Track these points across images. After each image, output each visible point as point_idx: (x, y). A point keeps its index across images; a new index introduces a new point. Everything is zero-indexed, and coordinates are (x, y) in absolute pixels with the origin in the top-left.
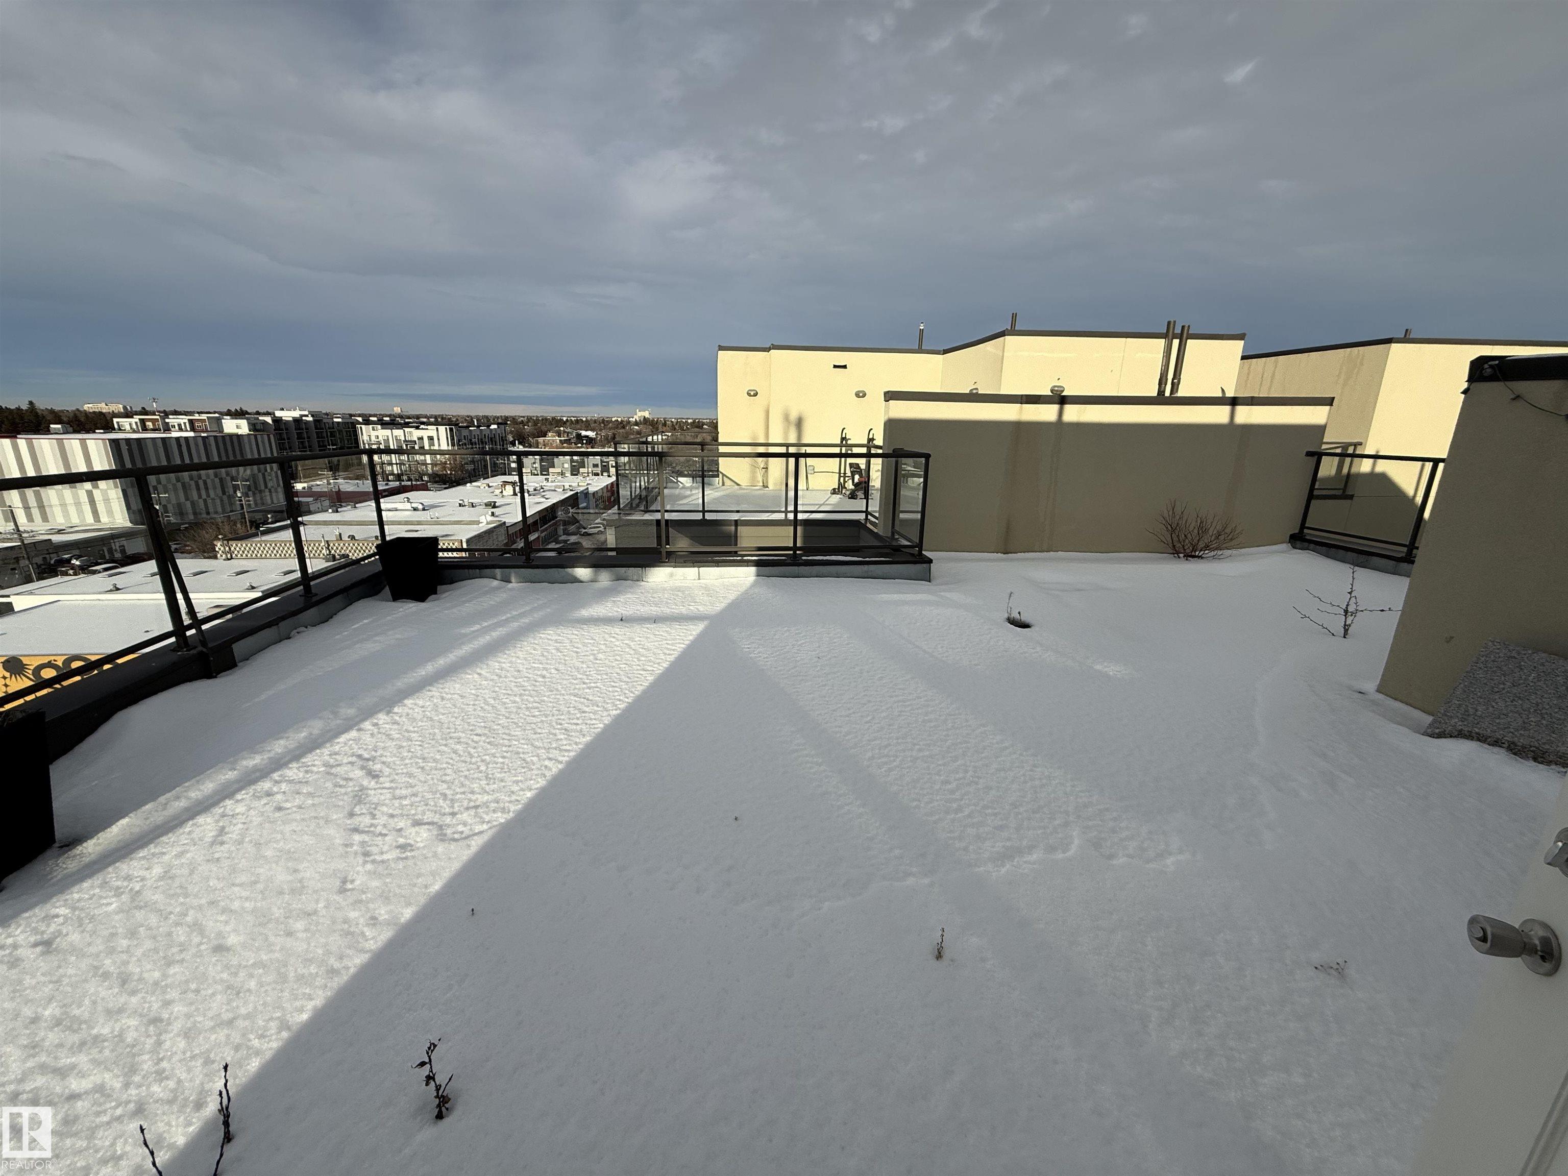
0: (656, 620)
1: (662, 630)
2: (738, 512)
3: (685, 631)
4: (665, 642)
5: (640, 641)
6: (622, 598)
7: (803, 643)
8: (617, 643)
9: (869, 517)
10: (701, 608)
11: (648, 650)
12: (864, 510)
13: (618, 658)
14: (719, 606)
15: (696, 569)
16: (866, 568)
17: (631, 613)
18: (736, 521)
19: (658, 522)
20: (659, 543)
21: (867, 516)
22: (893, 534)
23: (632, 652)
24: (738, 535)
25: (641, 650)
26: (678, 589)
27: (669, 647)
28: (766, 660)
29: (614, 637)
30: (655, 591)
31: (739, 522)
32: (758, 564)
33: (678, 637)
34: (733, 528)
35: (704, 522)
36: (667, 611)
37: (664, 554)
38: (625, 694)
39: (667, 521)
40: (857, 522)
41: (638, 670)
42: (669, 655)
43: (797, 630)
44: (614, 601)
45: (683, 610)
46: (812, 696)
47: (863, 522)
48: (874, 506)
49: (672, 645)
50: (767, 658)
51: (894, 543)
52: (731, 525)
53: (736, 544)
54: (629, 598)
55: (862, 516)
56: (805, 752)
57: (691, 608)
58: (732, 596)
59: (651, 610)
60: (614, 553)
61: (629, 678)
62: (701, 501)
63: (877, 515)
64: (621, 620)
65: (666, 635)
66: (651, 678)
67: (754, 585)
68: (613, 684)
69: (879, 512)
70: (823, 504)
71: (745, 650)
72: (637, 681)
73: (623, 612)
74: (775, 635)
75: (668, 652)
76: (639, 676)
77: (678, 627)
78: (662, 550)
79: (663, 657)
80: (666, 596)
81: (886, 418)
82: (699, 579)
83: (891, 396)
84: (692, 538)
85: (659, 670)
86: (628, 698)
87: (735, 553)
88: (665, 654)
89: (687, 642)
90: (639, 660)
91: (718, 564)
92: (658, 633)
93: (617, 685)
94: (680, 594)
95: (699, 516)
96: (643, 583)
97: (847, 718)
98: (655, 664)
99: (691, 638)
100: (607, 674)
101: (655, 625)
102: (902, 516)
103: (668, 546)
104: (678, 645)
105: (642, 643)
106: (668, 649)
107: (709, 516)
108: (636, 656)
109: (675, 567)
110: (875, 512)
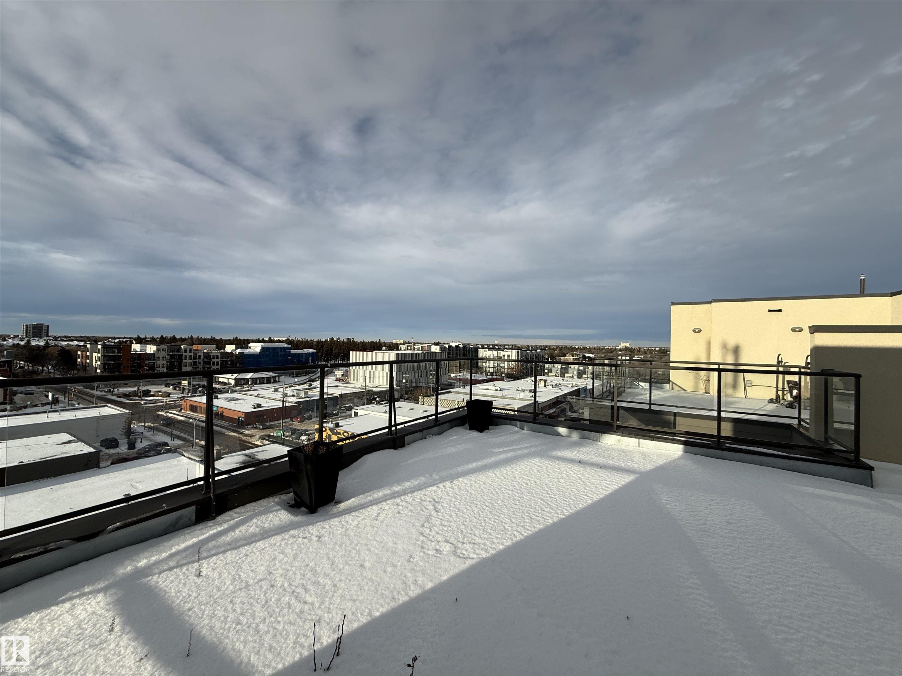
0: (601, 467)
1: (605, 474)
2: (677, 407)
3: (620, 478)
4: (605, 482)
5: (588, 477)
6: (584, 450)
8: (574, 475)
9: (802, 423)
10: (636, 466)
11: (592, 484)
12: (797, 416)
13: (572, 484)
14: (649, 467)
15: (637, 440)
17: (587, 459)
18: (675, 413)
19: (612, 407)
20: (612, 419)
21: (800, 422)
22: (826, 439)
23: (582, 483)
24: (677, 423)
25: (587, 483)
26: (623, 451)
27: (607, 485)
28: (680, 512)
29: (573, 471)
30: (607, 449)
31: (677, 415)
32: (684, 443)
33: (615, 481)
35: (650, 411)
36: (611, 462)
37: (615, 427)
38: (571, 507)
39: (618, 407)
41: (583, 495)
42: (606, 490)
43: (712, 497)
44: (579, 451)
45: (622, 465)
47: (796, 426)
48: (806, 415)
49: (609, 484)
51: (828, 447)
52: (671, 415)
53: (675, 428)
54: (588, 450)
55: (796, 422)
56: (699, 592)
57: (628, 464)
58: (661, 462)
59: (600, 460)
60: (588, 423)
61: (576, 498)
62: (649, 398)
63: (808, 421)
64: (580, 462)
65: (606, 477)
66: (589, 502)
67: (680, 458)
68: (565, 499)
69: (810, 419)
71: (663, 501)
72: (580, 501)
73: (582, 458)
74: (691, 496)
75: (605, 488)
76: (583, 498)
77: (616, 474)
78: (614, 424)
79: (601, 491)
80: (613, 454)
81: (812, 346)
82: (639, 447)
83: (815, 329)
84: (640, 420)
85: (596, 498)
86: (572, 510)
87: (674, 434)
88: (603, 489)
89: (620, 485)
90: (585, 489)
91: (653, 439)
92: (601, 475)
94: (623, 454)
95: (647, 407)
96: (600, 443)
97: (748, 579)
98: (594, 493)
99: (623, 483)
101: (600, 470)
102: (836, 425)
103: (618, 422)
104: (613, 486)
105: (590, 479)
106: (606, 487)
107: (654, 408)
108: (584, 486)
109: (622, 436)
110: (807, 419)
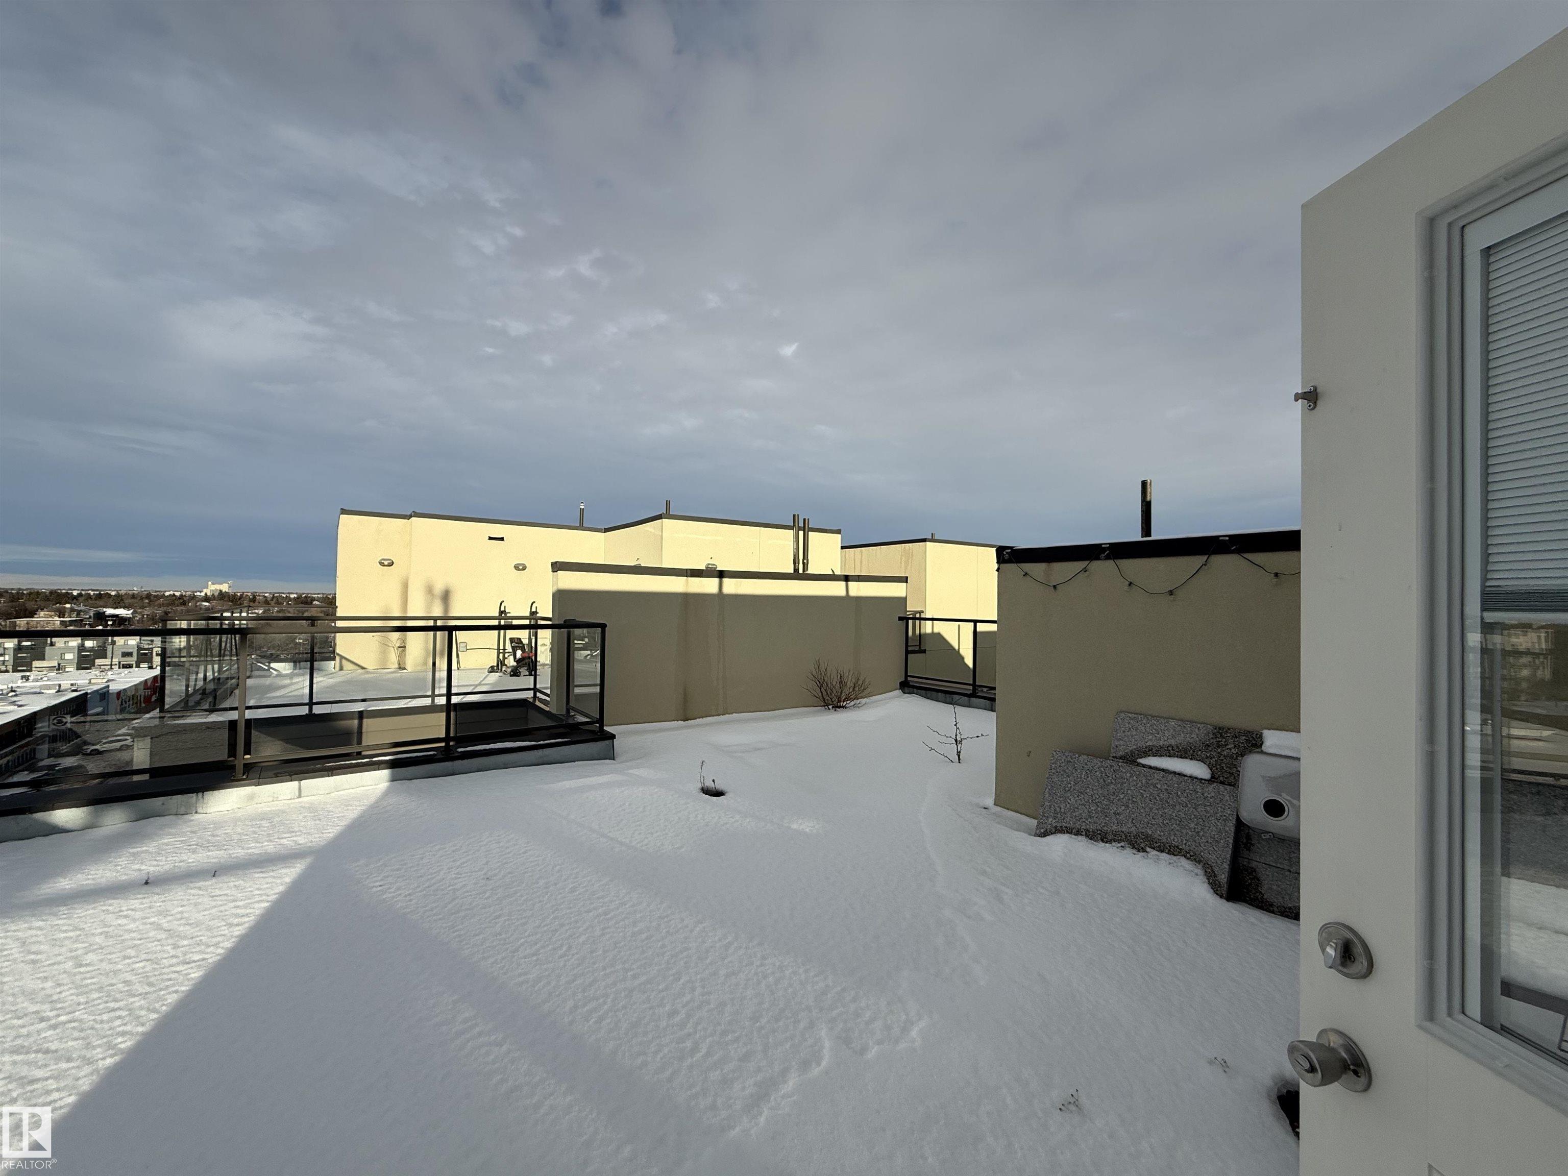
0: (215, 872)
1: (226, 887)
2: (364, 700)
3: (270, 880)
4: (232, 905)
5: (182, 913)
6: (151, 847)
7: (464, 863)
8: (132, 926)
9: (538, 694)
10: (301, 840)
11: (198, 924)
12: (532, 687)
13: (131, 952)
14: (331, 832)
15: (296, 783)
16: (539, 753)
17: (167, 867)
18: (361, 713)
19: (233, 724)
20: (232, 751)
21: (535, 694)
22: (568, 711)
23: (163, 936)
24: (364, 730)
25: (181, 928)
26: (263, 817)
27: (239, 911)
28: (408, 898)
29: (126, 917)
30: (218, 825)
31: (365, 714)
32: (393, 765)
33: (258, 892)
34: (356, 722)
35: (311, 718)
36: (239, 853)
37: (240, 768)
38: (138, 1017)
39: (249, 722)
40: (523, 703)
41: (171, 965)
42: (237, 925)
44: (134, 854)
45: (270, 848)
46: (481, 936)
47: (531, 700)
48: (545, 680)
49: (245, 907)
50: (410, 895)
51: (571, 721)
52: (353, 719)
53: (359, 742)
54: (167, 844)
55: (530, 694)
57: (285, 841)
58: (353, 813)
59: (208, 857)
60: (146, 777)
61: (150, 984)
62: (307, 691)
64: (147, 883)
65: (234, 893)
66: (196, 974)
67: (387, 793)
68: (112, 1005)
69: (551, 688)
70: (480, 684)
71: (374, 890)
72: (167, 987)
73: (152, 869)
74: (422, 859)
75: (236, 921)
76: (173, 976)
77: (257, 875)
78: (236, 762)
79: (226, 932)
80: (239, 830)
81: (555, 589)
82: (300, 796)
83: (557, 567)
84: (287, 740)
85: (213, 955)
86: (143, 1025)
87: (359, 755)
88: (231, 925)
89: (273, 898)
90: (175, 947)
91: (331, 772)
92: (218, 892)
93: (121, 1004)
94: (265, 823)
96: (197, 816)
98: (208, 946)
99: (281, 888)
100: (101, 989)
101: (214, 880)
102: (577, 691)
103: (247, 756)
104: (257, 905)
105: (186, 915)
106: (237, 916)
107: (317, 710)
108: (170, 941)
109: (259, 784)
